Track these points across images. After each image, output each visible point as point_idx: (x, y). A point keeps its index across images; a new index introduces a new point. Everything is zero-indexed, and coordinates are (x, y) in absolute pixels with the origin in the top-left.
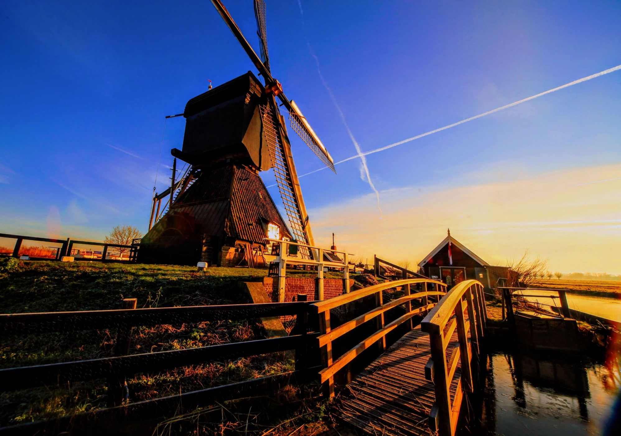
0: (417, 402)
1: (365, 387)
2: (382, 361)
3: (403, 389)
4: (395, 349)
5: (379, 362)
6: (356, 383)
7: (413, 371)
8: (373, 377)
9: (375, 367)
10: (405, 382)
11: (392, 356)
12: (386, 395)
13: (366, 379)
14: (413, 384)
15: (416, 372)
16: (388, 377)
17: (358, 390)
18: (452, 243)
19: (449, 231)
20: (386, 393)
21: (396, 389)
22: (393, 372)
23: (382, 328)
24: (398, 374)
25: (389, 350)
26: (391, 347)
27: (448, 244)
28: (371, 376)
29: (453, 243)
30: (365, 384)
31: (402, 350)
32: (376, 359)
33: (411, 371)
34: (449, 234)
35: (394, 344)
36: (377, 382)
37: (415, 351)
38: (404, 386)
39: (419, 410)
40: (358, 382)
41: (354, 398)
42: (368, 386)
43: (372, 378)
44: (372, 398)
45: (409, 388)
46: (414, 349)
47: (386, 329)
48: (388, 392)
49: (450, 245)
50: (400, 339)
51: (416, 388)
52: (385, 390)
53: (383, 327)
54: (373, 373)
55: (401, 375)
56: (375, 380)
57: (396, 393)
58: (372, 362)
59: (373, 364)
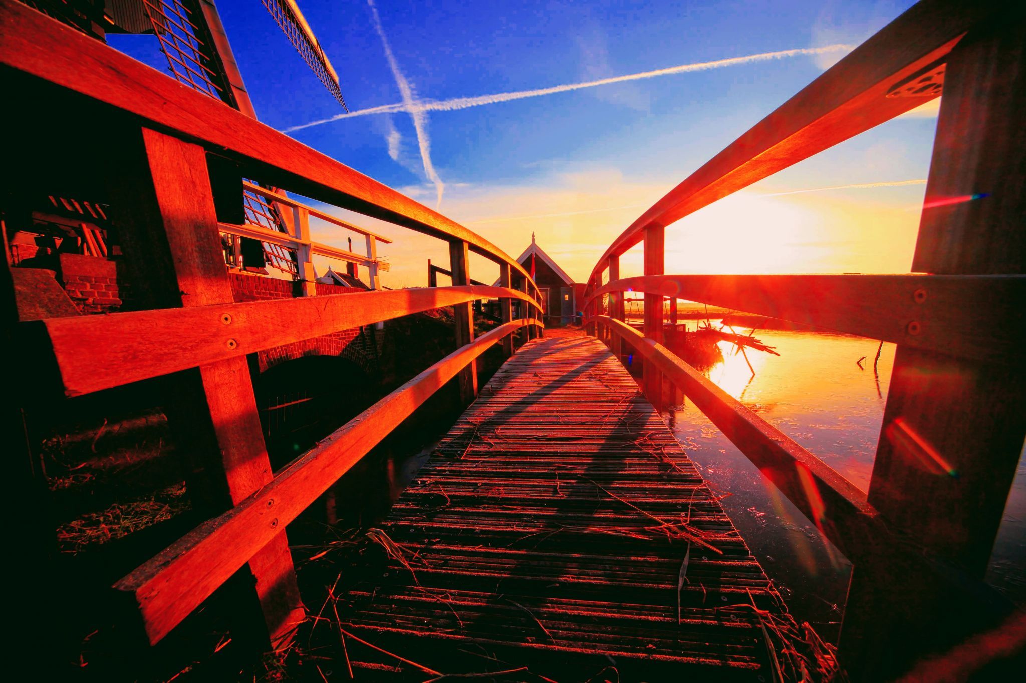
0: (619, 507)
1: (443, 512)
2: (475, 417)
3: (561, 477)
4: (497, 388)
5: (469, 423)
6: (412, 506)
7: (558, 423)
8: (464, 468)
9: (463, 437)
10: (555, 455)
11: (497, 403)
12: (521, 516)
13: (442, 483)
14: (579, 455)
15: (566, 424)
16: (505, 454)
17: (419, 535)
18: (536, 254)
19: (533, 236)
20: (519, 510)
21: (543, 483)
22: (514, 437)
23: (469, 342)
24: (528, 439)
25: (484, 391)
26: (487, 386)
27: (531, 255)
28: (457, 467)
29: (538, 254)
30: (442, 500)
31: (513, 388)
32: (459, 416)
33: (554, 424)
34: (533, 240)
35: (491, 380)
36: (480, 482)
37: (538, 384)
38: (559, 468)
39: (644, 533)
40: (416, 499)
41: (402, 580)
42: (455, 504)
43: (460, 474)
44: (477, 549)
45: (575, 469)
46: (536, 382)
47: (479, 344)
48: (524, 503)
49: (534, 256)
50: (500, 371)
51: (589, 461)
52: (514, 499)
53: (472, 341)
54: (460, 455)
55: (537, 439)
56: (471, 474)
57: (548, 496)
58: (450, 428)
59: (455, 433)
